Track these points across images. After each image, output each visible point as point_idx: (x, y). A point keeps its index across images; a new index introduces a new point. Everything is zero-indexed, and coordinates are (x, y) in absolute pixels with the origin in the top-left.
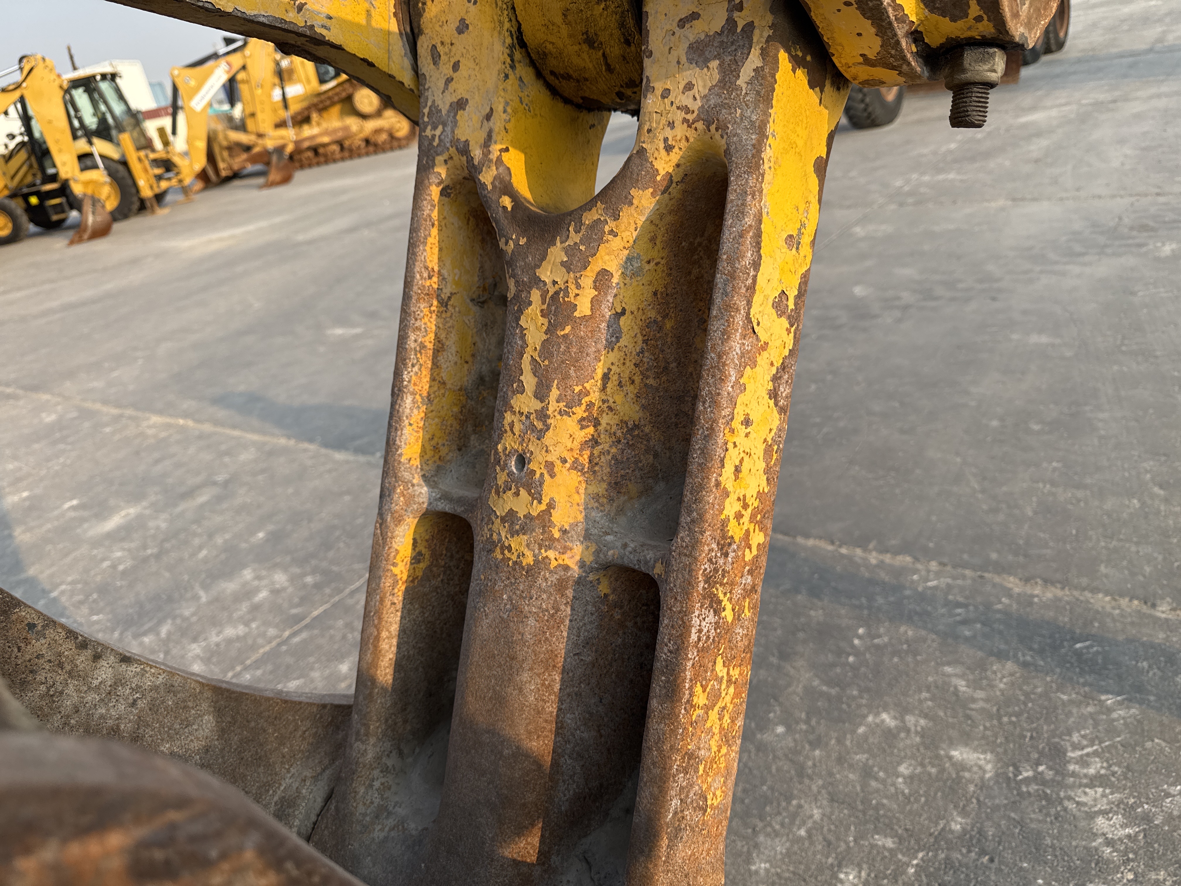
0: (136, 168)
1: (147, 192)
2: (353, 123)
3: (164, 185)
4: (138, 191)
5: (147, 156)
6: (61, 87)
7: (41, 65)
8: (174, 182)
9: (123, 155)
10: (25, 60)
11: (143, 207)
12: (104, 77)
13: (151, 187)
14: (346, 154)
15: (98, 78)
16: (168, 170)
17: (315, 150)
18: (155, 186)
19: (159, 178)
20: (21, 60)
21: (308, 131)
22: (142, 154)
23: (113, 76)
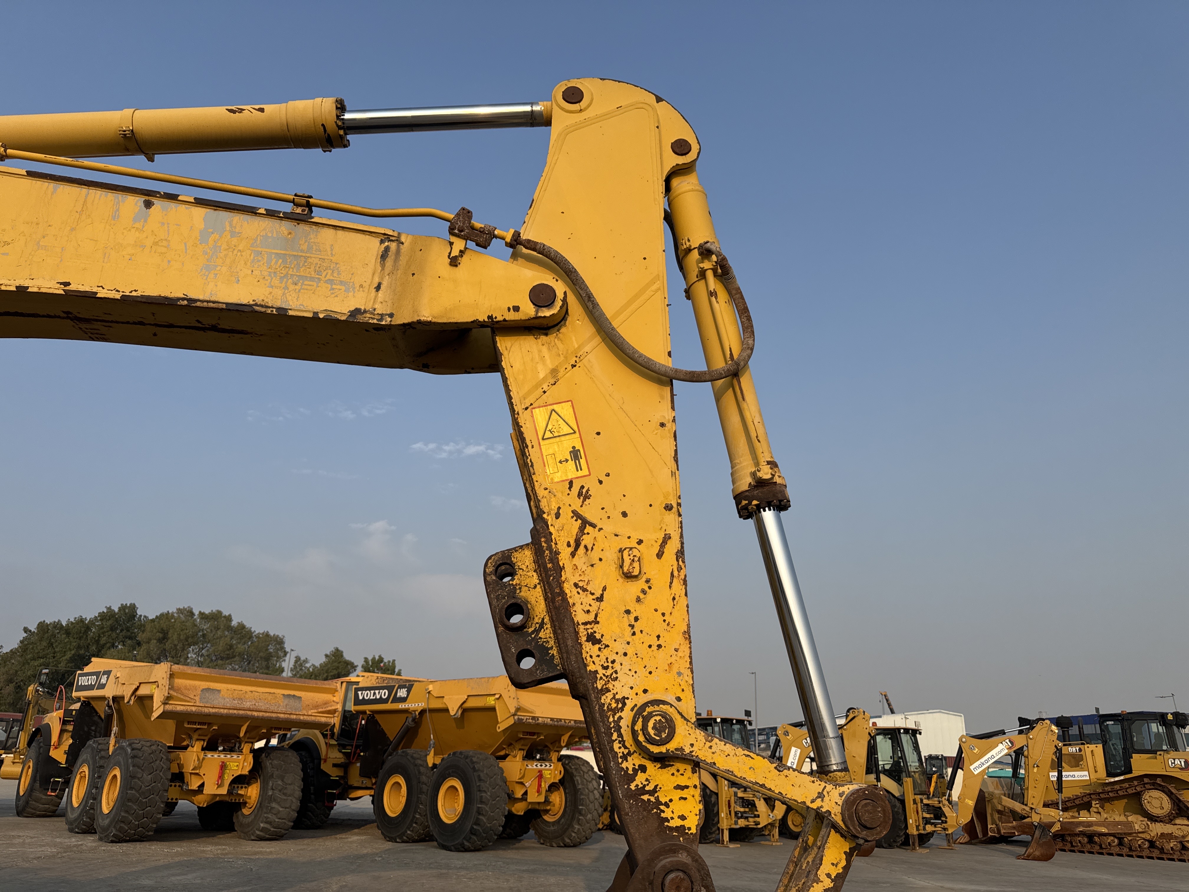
0: (910, 807)
1: (913, 831)
2: (1137, 822)
3: (929, 828)
4: (906, 827)
5: (922, 800)
6: (869, 734)
7: (862, 716)
8: (938, 828)
9: (903, 795)
10: (851, 711)
11: (906, 842)
12: (906, 731)
13: (917, 827)
14: (1125, 851)
15: (902, 731)
16: (937, 817)
17: (1090, 837)
18: (921, 828)
19: (927, 821)
20: (848, 711)
21: (1084, 817)
22: (918, 797)
23: (914, 733)
